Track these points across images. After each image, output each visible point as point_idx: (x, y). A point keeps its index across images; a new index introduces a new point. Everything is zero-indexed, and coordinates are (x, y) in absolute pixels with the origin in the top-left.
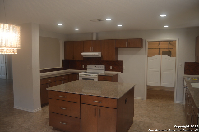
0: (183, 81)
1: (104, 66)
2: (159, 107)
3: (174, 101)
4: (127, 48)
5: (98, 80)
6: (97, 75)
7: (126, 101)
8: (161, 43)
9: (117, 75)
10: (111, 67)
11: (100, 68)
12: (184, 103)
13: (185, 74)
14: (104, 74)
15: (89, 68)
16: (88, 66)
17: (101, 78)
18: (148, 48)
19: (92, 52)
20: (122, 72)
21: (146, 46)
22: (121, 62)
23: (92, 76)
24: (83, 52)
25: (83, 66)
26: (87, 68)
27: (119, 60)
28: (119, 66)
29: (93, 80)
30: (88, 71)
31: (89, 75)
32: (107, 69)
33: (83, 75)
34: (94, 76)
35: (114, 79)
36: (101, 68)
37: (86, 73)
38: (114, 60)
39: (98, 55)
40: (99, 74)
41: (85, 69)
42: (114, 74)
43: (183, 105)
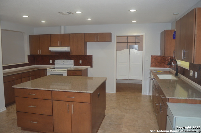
0: (150, 73)
1: (72, 61)
2: (128, 99)
3: (141, 93)
4: (96, 42)
5: (68, 75)
6: (66, 70)
7: (98, 95)
8: (128, 37)
9: (87, 69)
10: (81, 62)
11: (68, 63)
12: (151, 94)
13: (151, 67)
14: (73, 69)
15: (57, 63)
16: (56, 61)
17: (70, 73)
18: (117, 43)
19: (60, 46)
20: (92, 67)
21: (114, 39)
22: (90, 57)
23: (60, 71)
24: (51, 46)
25: (51, 62)
26: (55, 63)
27: (88, 54)
28: (88, 60)
29: (62, 75)
30: (56, 66)
31: (58, 70)
32: (76, 64)
33: (52, 70)
34: (63, 71)
35: (82, 74)
36: (70, 63)
37: (54, 68)
38: (83, 54)
39: (67, 49)
40: (68, 69)
41: (53, 64)
42: (85, 68)
43: (150, 96)
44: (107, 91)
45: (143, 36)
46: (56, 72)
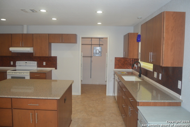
0: (114, 74)
1: (36, 63)
2: (93, 100)
3: (106, 94)
4: (61, 43)
5: (31, 78)
6: (29, 72)
7: (65, 100)
8: (92, 39)
9: (51, 71)
10: (44, 63)
11: (31, 65)
12: (116, 95)
13: (115, 68)
14: (36, 71)
15: (19, 64)
16: (18, 63)
17: (34, 76)
18: (82, 44)
19: (22, 47)
20: (56, 68)
21: (79, 41)
22: (55, 58)
23: (22, 74)
24: (12, 47)
25: (12, 63)
26: (17, 64)
27: (53, 55)
28: (52, 62)
29: (24, 78)
30: (17, 68)
31: (19, 73)
32: (40, 65)
33: (12, 73)
34: (25, 74)
35: (46, 76)
36: (33, 65)
37: (15, 70)
38: (47, 56)
39: (29, 50)
40: (31, 71)
41: (14, 65)
42: (49, 70)
43: (114, 97)
44: (73, 94)
45: (107, 38)
46: (17, 74)
